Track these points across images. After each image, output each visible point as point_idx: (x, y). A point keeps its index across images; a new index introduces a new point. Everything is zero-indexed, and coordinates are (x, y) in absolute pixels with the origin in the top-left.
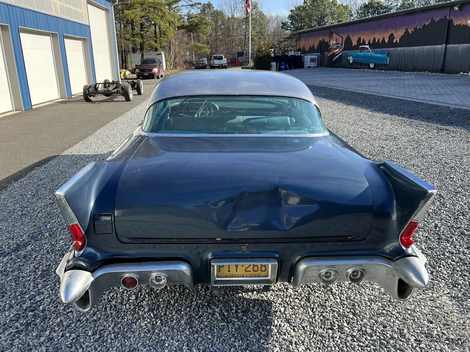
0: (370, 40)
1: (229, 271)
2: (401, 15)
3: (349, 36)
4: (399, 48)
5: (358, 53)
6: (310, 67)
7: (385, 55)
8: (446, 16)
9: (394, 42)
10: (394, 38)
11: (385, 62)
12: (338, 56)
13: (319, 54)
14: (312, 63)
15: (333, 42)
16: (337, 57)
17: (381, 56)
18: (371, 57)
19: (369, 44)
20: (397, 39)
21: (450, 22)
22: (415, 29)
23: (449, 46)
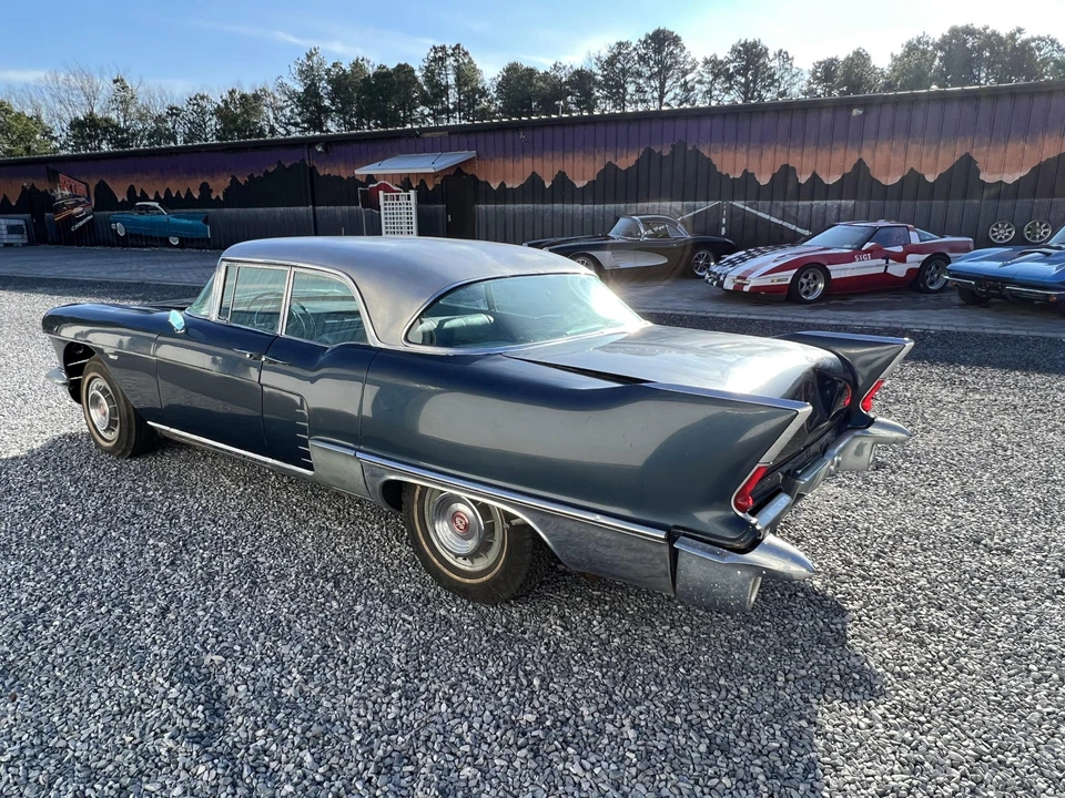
0: (157, 193)
2: (217, 151)
3: (102, 182)
4: (226, 210)
5: (136, 216)
6: (11, 245)
7: (201, 222)
8: (303, 160)
9: (214, 197)
10: (211, 191)
11: (202, 235)
12: (84, 221)
13: (28, 216)
14: (14, 236)
15: (61, 192)
16: (81, 223)
17: (190, 222)
18: (167, 224)
19: (157, 199)
20: (218, 193)
21: (313, 170)
22: (251, 177)
23: (317, 208)
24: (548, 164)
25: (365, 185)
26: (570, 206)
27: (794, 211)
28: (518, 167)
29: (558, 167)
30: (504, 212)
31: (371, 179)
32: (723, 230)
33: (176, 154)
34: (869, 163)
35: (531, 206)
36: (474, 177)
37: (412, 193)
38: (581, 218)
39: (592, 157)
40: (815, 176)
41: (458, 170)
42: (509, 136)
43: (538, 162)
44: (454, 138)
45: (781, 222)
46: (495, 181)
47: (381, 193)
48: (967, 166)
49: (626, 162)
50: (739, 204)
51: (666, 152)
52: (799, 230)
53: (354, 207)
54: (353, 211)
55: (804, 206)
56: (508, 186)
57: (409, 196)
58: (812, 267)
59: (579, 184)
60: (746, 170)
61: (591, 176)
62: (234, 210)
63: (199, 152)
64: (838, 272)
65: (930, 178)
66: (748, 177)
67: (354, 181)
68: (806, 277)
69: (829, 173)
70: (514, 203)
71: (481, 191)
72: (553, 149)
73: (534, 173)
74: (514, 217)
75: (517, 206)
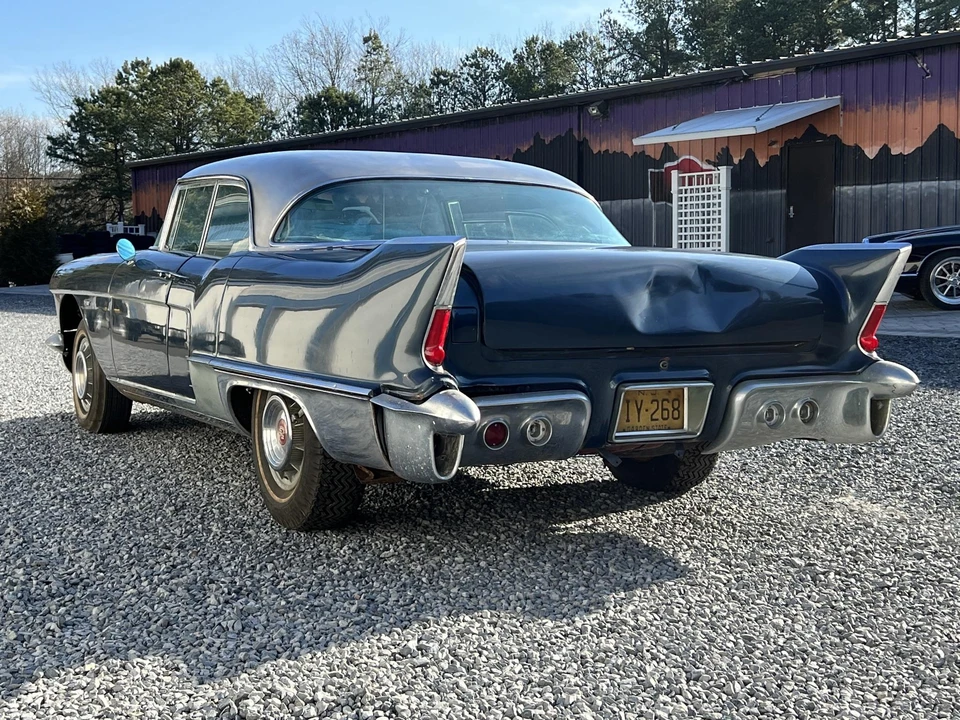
1: (628, 421)
8: (571, 130)
21: (582, 145)
25: (658, 164)
28: (914, 118)
30: (884, 197)
31: (668, 151)
33: (401, 132)
35: (935, 183)
36: (836, 140)
37: (723, 171)
41: (811, 130)
42: (899, 66)
43: (949, 108)
44: (806, 77)
46: (872, 144)
47: (674, 174)
53: (645, 201)
54: (638, 207)
56: (895, 151)
57: (717, 177)
67: (642, 158)
70: (904, 181)
71: (846, 162)
73: (941, 127)
74: (904, 204)
75: (909, 185)
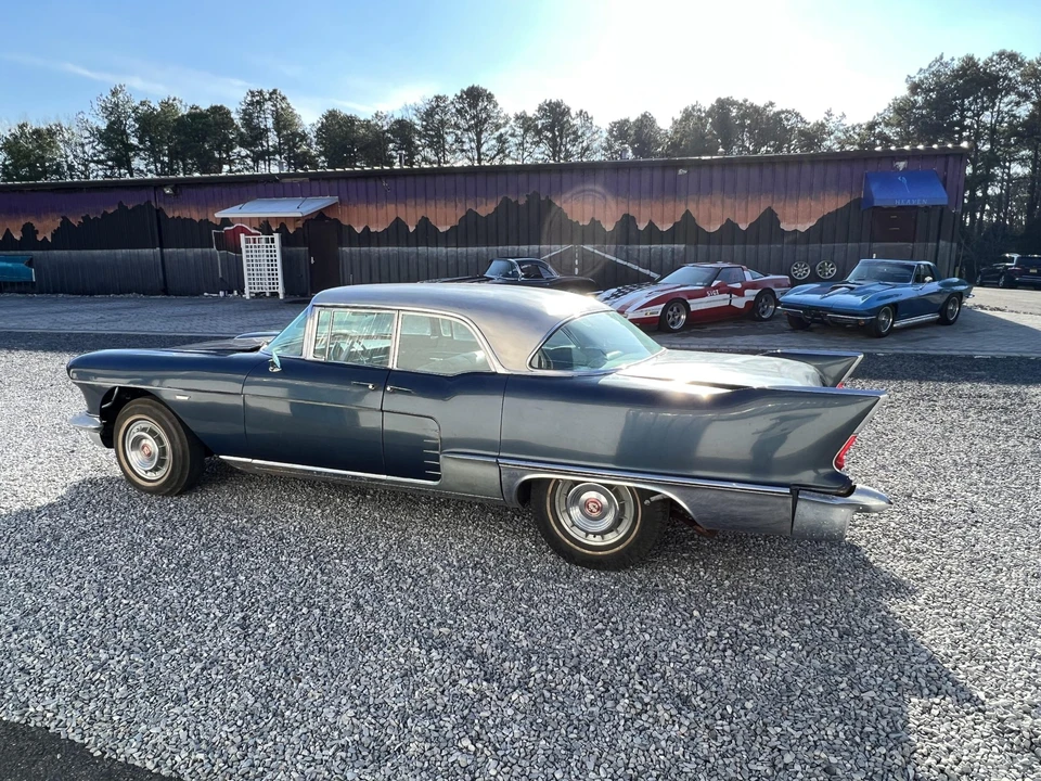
2: (45, 191)
4: (55, 252)
7: (23, 265)
8: (149, 202)
9: (40, 238)
10: (37, 232)
11: (25, 278)
17: (10, 265)
20: (45, 234)
21: (160, 211)
22: (86, 218)
23: (167, 251)
24: (411, 210)
25: (220, 227)
26: (434, 249)
27: (636, 253)
28: (382, 212)
29: (421, 213)
30: (368, 255)
31: (225, 221)
32: (577, 270)
34: (694, 214)
35: (396, 248)
36: (337, 222)
37: (276, 236)
38: (445, 260)
39: (453, 204)
40: (651, 224)
41: (321, 215)
42: (371, 183)
43: (401, 209)
44: (315, 183)
45: (625, 263)
46: (359, 224)
47: (242, 236)
48: (770, 218)
49: (486, 209)
50: (589, 248)
51: (522, 201)
52: (641, 269)
53: (208, 250)
54: (206, 253)
55: (644, 250)
56: (372, 230)
57: (273, 239)
58: (674, 302)
59: (442, 229)
60: (593, 219)
61: (454, 222)
62: (66, 252)
63: (21, 191)
64: (696, 305)
65: (743, 227)
66: (595, 223)
67: (207, 224)
68: (672, 310)
69: (663, 223)
70: (379, 246)
71: (345, 235)
72: (415, 197)
73: (397, 218)
74: (379, 259)
75: (381, 249)
